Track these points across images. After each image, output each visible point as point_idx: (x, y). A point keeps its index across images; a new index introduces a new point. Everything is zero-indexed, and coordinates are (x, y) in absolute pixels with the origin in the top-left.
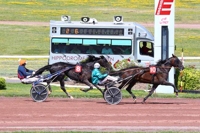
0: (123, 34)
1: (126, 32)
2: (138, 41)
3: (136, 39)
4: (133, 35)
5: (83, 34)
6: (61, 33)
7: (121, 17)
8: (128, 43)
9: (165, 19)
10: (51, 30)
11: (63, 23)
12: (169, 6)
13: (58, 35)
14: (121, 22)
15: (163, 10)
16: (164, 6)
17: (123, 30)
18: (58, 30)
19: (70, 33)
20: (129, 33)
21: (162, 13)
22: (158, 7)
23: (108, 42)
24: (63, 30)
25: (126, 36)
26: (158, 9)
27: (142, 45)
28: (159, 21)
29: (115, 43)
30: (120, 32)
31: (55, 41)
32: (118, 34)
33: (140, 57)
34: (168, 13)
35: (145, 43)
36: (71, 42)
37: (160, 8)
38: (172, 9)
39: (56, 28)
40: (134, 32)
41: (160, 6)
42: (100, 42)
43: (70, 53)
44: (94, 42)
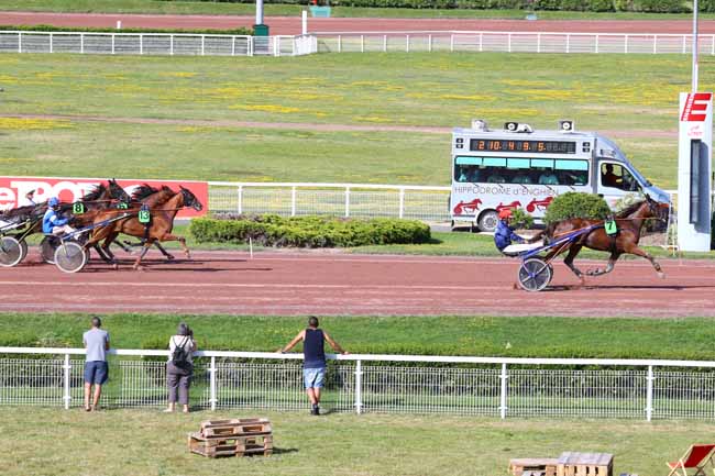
0: (574, 151)
1: (579, 147)
2: (601, 162)
3: (596, 160)
4: (590, 154)
5: (508, 150)
6: (471, 149)
7: (570, 123)
8: (582, 166)
9: (697, 127)
10: (454, 143)
11: (477, 131)
12: (704, 107)
13: (466, 150)
14: (572, 131)
15: (695, 112)
16: (695, 107)
17: (574, 144)
18: (467, 144)
19: (486, 149)
20: (584, 150)
21: (692, 118)
22: (685, 108)
23: (549, 164)
24: (475, 144)
25: (579, 154)
26: (684, 112)
27: (605, 171)
28: (687, 131)
29: (560, 166)
30: (569, 147)
31: (461, 161)
32: (566, 152)
33: (602, 189)
34: (702, 118)
35: (609, 167)
36: (488, 163)
37: (688, 111)
38: (708, 112)
39: (462, 140)
40: (592, 148)
41: (689, 106)
42: (536, 164)
43: (485, 181)
44: (525, 164)
